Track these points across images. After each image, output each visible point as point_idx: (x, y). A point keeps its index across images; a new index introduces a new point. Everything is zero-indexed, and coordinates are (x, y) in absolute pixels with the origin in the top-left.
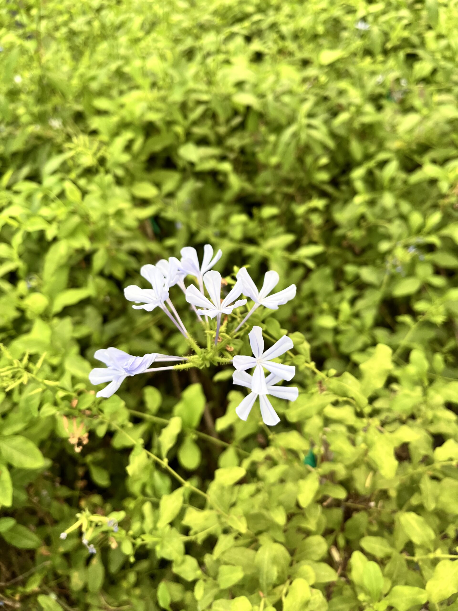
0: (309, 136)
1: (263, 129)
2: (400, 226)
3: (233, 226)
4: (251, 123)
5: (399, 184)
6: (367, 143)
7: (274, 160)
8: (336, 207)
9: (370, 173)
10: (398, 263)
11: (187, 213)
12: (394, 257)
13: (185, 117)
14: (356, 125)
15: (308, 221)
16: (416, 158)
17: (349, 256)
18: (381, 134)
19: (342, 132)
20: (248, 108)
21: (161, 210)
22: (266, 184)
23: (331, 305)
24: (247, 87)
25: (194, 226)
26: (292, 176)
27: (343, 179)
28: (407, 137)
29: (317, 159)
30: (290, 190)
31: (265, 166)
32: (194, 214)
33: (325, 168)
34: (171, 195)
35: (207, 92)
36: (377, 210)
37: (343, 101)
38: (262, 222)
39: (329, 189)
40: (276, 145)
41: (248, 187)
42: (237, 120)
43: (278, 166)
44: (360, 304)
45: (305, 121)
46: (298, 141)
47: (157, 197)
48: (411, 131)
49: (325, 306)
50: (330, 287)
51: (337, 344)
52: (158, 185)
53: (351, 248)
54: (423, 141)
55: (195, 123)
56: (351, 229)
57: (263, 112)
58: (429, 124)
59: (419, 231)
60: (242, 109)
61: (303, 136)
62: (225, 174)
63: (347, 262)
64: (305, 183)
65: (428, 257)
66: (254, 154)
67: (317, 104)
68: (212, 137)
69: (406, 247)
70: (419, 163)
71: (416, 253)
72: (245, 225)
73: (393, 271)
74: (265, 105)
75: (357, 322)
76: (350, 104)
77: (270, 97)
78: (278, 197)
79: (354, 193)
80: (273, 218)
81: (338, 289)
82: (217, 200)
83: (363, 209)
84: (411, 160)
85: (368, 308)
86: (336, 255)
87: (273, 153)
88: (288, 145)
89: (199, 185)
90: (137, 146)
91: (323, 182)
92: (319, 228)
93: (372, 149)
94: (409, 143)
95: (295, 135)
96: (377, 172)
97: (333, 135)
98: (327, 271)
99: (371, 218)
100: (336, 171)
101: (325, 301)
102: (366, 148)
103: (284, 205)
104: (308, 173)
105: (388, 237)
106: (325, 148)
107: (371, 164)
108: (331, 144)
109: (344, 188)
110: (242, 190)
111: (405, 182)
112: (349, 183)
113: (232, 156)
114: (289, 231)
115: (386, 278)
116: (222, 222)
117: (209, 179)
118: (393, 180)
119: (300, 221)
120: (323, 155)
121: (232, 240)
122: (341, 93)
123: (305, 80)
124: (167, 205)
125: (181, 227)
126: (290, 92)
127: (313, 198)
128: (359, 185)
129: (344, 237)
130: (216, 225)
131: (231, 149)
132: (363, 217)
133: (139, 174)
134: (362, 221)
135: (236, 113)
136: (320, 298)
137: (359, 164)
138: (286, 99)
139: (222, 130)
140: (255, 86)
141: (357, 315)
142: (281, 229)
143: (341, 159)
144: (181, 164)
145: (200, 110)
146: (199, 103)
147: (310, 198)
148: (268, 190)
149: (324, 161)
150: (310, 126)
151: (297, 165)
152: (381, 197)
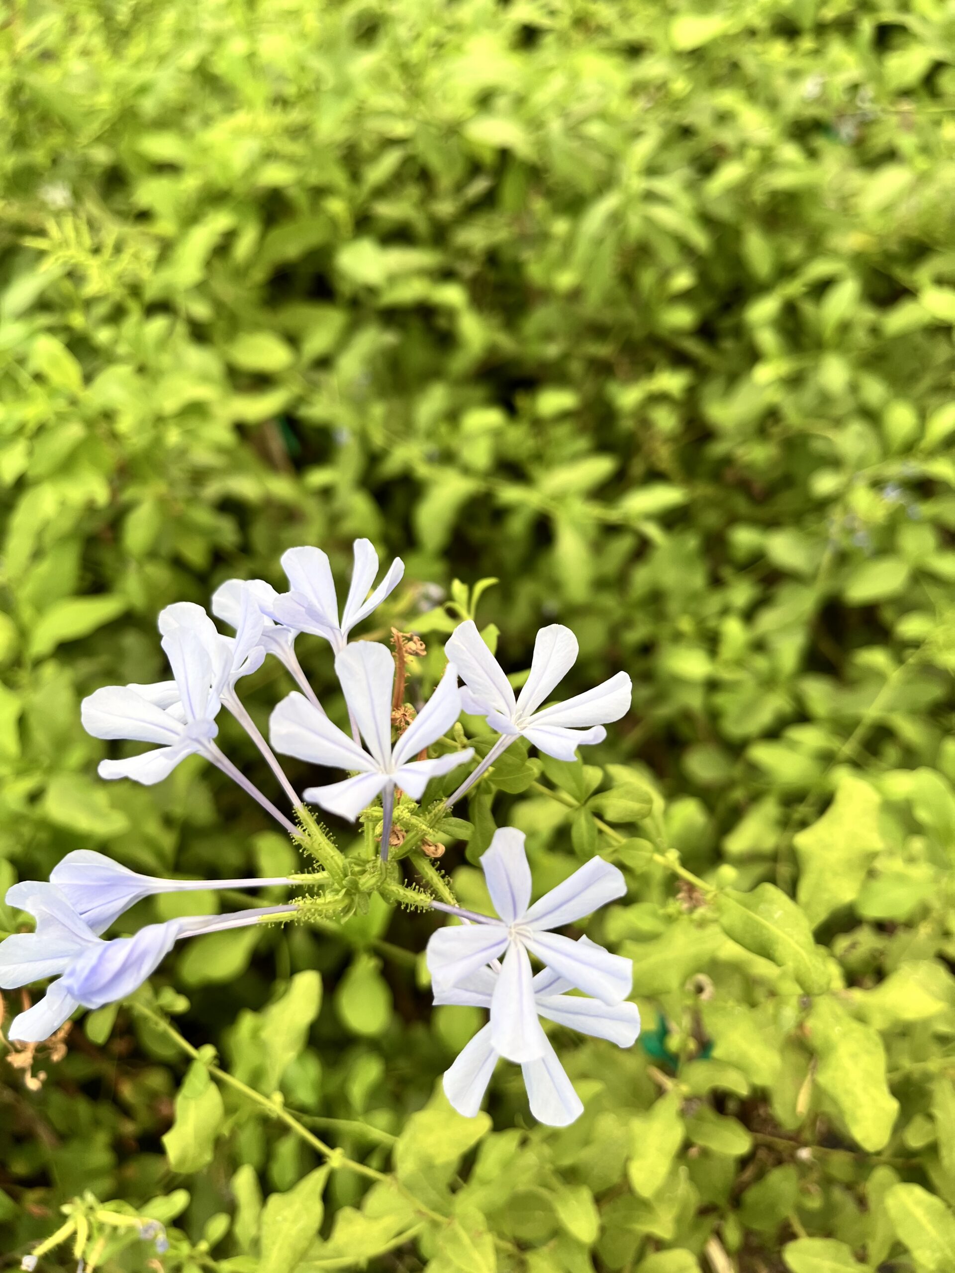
0: (649, 221)
1: (539, 205)
2: (860, 436)
3: (470, 438)
4: (511, 191)
5: (860, 336)
6: (784, 239)
7: (565, 280)
8: (713, 389)
9: (790, 310)
10: (857, 524)
11: (359, 405)
12: (847, 510)
13: (355, 177)
14: (759, 195)
15: (645, 423)
16: (900, 273)
17: (741, 504)
18: (817, 215)
19: (724, 211)
20: (504, 155)
21: (300, 400)
22: (548, 336)
23: (700, 622)
24: (502, 103)
25: (378, 438)
26: (608, 316)
27: (726, 323)
28: (878, 225)
29: (665, 275)
30: (603, 350)
31: (545, 294)
32: (378, 410)
33: (685, 297)
34: (324, 363)
35: (404, 116)
36: (808, 397)
37: (727, 137)
38: (538, 425)
39: (694, 347)
40: (569, 244)
41: (506, 342)
42: (479, 186)
43: (575, 295)
44: (768, 620)
45: (637, 184)
46: (622, 235)
47: (291, 368)
48: (887, 209)
49: (685, 625)
50: (698, 580)
51: (714, 715)
52: (293, 340)
53: (744, 486)
54: (915, 233)
55: (381, 192)
56: (744, 442)
57: (539, 163)
58: (930, 193)
59: (909, 448)
60: (488, 158)
61: (635, 223)
62: (450, 313)
63: (734, 520)
64: (639, 334)
65: (926, 509)
66: (517, 267)
67: (666, 145)
68: (422, 226)
69: (877, 485)
70: (907, 285)
71: (902, 502)
72: (497, 434)
73: (845, 543)
74: (543, 145)
75: (761, 663)
76: (743, 146)
77: (555, 126)
78: (576, 367)
79: (754, 356)
80: (564, 416)
81: (716, 582)
82: (433, 374)
83: (775, 396)
84: (889, 279)
85: (785, 629)
86: (711, 503)
87: (564, 260)
88: (598, 242)
89: (390, 338)
90: (244, 246)
91: (679, 333)
92: (672, 439)
93: (795, 251)
94: (881, 238)
95: (616, 219)
96: (808, 308)
97: (706, 219)
98: (692, 542)
99: (793, 418)
100: (710, 304)
101: (685, 611)
102: (779, 251)
103: (589, 386)
104: (645, 309)
105: (834, 462)
106: (686, 248)
107: (794, 288)
108: (700, 239)
109: (728, 344)
110: (492, 351)
111: (875, 331)
112: (740, 332)
113: (468, 269)
114: (602, 447)
115: (826, 557)
116: (443, 429)
117: (416, 325)
118: (845, 327)
119: (627, 424)
120: (678, 267)
121: (467, 471)
122: (723, 118)
123: (636, 89)
124: (314, 387)
125: (347, 440)
126: (603, 116)
127: (657, 369)
128: (767, 339)
129: (727, 461)
130: (430, 435)
131: (464, 253)
132: (772, 415)
133: (248, 313)
134: (770, 422)
135: (475, 168)
136: (673, 606)
137: (763, 289)
138: (595, 129)
139: (445, 208)
140: (520, 101)
141: (759, 646)
142: (582, 443)
143: (721, 276)
144: (345, 289)
145: (389, 162)
146: (389, 143)
147: (650, 369)
148: (552, 350)
149: (683, 280)
150: (650, 197)
151: (620, 292)
152: (816, 368)
